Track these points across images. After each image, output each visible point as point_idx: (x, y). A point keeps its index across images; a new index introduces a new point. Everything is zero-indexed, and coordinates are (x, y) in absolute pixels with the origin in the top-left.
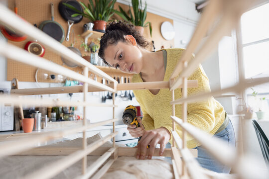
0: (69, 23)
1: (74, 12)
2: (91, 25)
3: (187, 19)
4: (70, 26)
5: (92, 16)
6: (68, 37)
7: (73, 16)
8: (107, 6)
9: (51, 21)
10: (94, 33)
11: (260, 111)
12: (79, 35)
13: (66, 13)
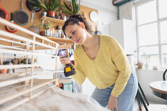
0: (32, 12)
1: (35, 6)
2: (46, 13)
3: (107, 10)
4: (33, 14)
5: (46, 8)
6: (32, 20)
7: (34, 8)
8: (55, 2)
9: (21, 11)
10: (47, 18)
11: (147, 64)
12: (38, 19)
13: (31, 6)
